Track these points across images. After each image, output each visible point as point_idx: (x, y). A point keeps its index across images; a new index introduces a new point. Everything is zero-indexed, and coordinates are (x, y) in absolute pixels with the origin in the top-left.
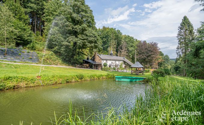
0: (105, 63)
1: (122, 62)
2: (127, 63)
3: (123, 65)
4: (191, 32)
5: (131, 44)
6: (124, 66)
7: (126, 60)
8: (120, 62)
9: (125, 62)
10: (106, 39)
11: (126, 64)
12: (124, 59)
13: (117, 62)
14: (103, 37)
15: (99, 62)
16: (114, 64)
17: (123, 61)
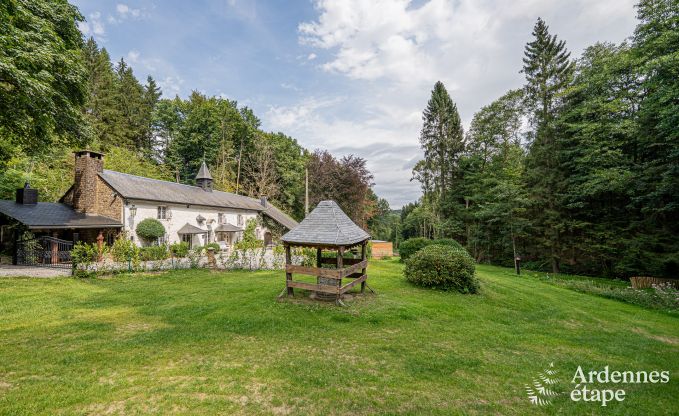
0: (148, 223)
1: (254, 216)
2: (275, 221)
3: (259, 228)
4: (456, 128)
5: (289, 160)
6: (261, 232)
7: (272, 210)
8: (246, 217)
9: (266, 217)
10: (200, 137)
11: (272, 224)
12: (263, 204)
13: (231, 219)
14: (192, 131)
15: (109, 214)
16: (215, 226)
17: (259, 212)
